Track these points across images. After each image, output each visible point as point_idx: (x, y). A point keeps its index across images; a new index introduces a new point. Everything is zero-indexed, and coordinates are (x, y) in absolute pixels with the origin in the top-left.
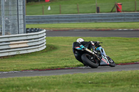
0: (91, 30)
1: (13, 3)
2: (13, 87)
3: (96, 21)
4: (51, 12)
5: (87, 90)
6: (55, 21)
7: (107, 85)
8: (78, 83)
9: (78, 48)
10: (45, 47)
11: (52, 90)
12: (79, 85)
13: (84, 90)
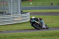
0: (49, 13)
1: (16, 1)
2: (16, 37)
3: (51, 9)
4: (32, 5)
5: (47, 38)
6: (34, 9)
7: (55, 36)
8: (43, 35)
9: (32, 21)
10: (29, 20)
11: (32, 38)
12: (44, 36)
13: (46, 38)
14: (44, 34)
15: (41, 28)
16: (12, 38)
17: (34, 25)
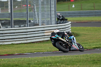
1: (47, 2)
12: (95, 62)
14: (96, 59)
15: (70, 50)
16: (40, 65)
17: (56, 44)
